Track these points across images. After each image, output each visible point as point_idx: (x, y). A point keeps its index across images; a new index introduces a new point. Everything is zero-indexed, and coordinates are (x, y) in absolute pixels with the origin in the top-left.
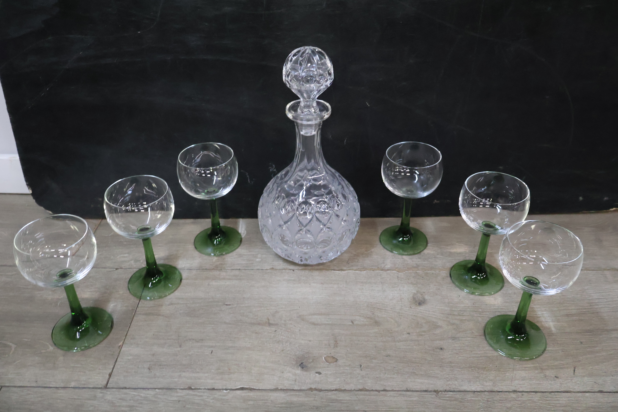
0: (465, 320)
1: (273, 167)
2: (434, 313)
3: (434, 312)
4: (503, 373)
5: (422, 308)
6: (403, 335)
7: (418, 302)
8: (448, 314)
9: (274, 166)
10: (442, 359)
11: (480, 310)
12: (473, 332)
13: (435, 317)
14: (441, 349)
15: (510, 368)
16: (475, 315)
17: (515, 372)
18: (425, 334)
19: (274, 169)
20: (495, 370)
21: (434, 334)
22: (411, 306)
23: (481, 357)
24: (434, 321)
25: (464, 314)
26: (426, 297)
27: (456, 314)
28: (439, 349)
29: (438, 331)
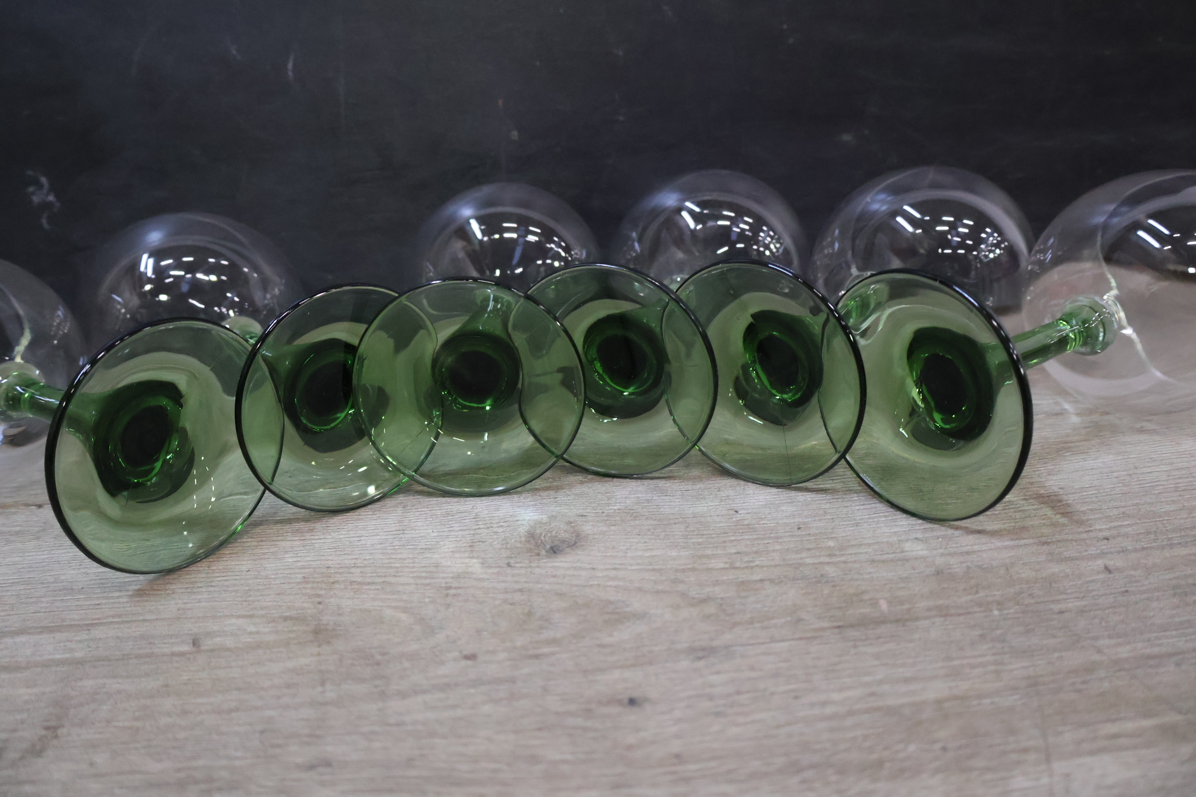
0: (762, 580)
1: (40, 186)
2: (613, 573)
3: (615, 569)
4: (989, 776)
5: (562, 563)
6: (442, 663)
7: (548, 546)
8: (684, 571)
9: (44, 180)
10: (630, 747)
11: (831, 543)
12: (800, 620)
13: (616, 587)
14: (632, 702)
15: (1026, 750)
16: (808, 561)
17: (1060, 767)
18: (556, 649)
19: (47, 195)
20: (937, 771)
21: (602, 646)
22: (512, 561)
23: (851, 713)
24: (612, 599)
25: (757, 563)
26: (587, 528)
27: (722, 565)
28: (620, 702)
29: (624, 634)
